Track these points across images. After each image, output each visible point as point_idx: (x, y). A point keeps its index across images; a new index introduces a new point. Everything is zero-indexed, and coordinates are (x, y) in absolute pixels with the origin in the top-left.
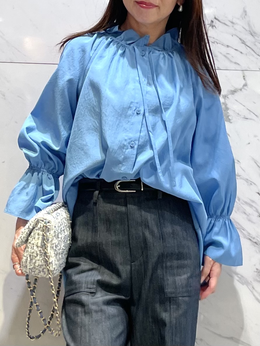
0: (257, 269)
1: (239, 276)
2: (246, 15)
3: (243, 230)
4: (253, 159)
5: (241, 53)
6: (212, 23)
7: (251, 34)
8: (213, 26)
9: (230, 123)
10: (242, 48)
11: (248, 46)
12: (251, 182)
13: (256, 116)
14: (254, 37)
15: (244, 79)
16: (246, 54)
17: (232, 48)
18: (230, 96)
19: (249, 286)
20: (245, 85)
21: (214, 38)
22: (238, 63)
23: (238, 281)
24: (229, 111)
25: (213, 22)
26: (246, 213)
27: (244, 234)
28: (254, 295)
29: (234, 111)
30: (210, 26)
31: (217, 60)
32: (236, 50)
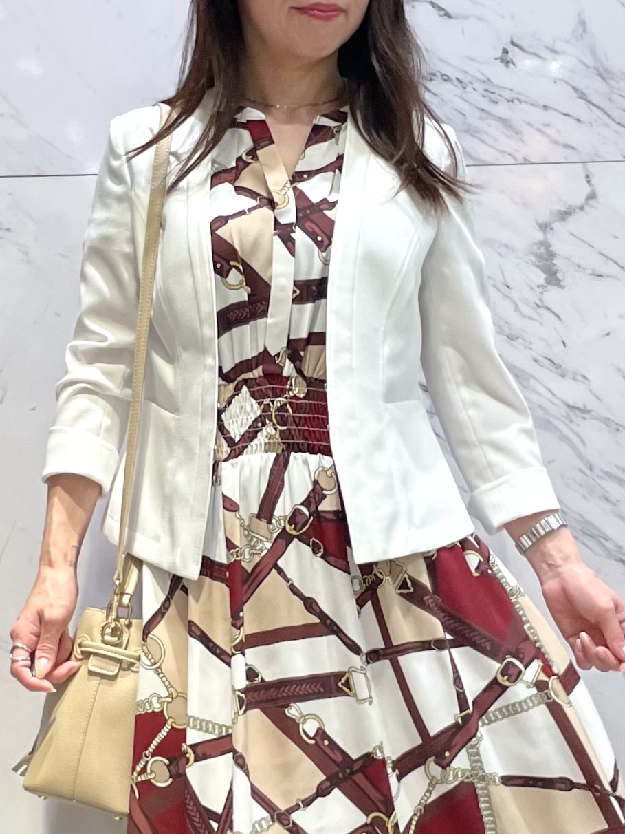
2: (585, 30)
3: (605, 539)
5: (579, 121)
6: (505, 54)
7: (600, 75)
8: (508, 62)
9: (560, 289)
10: (580, 109)
11: (594, 105)
12: (617, 424)
13: (622, 267)
14: (606, 81)
15: (589, 182)
16: (591, 123)
17: (555, 110)
18: (556, 225)
20: (592, 196)
21: (511, 90)
22: (574, 145)
24: (555, 262)
25: (507, 52)
27: (606, 548)
29: (568, 259)
30: (502, 62)
31: (522, 141)
32: (565, 115)
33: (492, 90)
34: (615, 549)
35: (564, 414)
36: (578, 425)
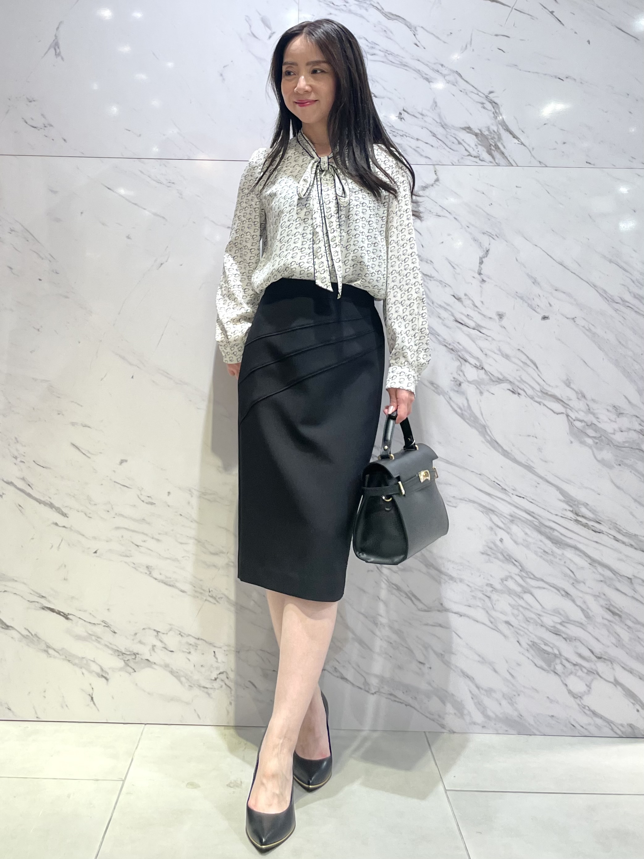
0: (454, 378)
1: (435, 386)
2: (436, 106)
4: (447, 259)
5: (432, 146)
7: (442, 126)
8: (401, 118)
9: (421, 221)
10: (432, 141)
11: (439, 139)
12: (446, 284)
13: (450, 213)
14: (445, 130)
15: (436, 174)
16: (437, 147)
17: (422, 141)
18: (421, 192)
19: (446, 397)
20: (437, 180)
21: (403, 131)
22: (429, 157)
23: (434, 391)
24: (419, 209)
25: (401, 114)
26: (441, 316)
27: (439, 340)
28: (451, 406)
29: (425, 208)
30: (399, 118)
32: (426, 143)
33: (394, 130)
34: (442, 340)
36: (428, 283)
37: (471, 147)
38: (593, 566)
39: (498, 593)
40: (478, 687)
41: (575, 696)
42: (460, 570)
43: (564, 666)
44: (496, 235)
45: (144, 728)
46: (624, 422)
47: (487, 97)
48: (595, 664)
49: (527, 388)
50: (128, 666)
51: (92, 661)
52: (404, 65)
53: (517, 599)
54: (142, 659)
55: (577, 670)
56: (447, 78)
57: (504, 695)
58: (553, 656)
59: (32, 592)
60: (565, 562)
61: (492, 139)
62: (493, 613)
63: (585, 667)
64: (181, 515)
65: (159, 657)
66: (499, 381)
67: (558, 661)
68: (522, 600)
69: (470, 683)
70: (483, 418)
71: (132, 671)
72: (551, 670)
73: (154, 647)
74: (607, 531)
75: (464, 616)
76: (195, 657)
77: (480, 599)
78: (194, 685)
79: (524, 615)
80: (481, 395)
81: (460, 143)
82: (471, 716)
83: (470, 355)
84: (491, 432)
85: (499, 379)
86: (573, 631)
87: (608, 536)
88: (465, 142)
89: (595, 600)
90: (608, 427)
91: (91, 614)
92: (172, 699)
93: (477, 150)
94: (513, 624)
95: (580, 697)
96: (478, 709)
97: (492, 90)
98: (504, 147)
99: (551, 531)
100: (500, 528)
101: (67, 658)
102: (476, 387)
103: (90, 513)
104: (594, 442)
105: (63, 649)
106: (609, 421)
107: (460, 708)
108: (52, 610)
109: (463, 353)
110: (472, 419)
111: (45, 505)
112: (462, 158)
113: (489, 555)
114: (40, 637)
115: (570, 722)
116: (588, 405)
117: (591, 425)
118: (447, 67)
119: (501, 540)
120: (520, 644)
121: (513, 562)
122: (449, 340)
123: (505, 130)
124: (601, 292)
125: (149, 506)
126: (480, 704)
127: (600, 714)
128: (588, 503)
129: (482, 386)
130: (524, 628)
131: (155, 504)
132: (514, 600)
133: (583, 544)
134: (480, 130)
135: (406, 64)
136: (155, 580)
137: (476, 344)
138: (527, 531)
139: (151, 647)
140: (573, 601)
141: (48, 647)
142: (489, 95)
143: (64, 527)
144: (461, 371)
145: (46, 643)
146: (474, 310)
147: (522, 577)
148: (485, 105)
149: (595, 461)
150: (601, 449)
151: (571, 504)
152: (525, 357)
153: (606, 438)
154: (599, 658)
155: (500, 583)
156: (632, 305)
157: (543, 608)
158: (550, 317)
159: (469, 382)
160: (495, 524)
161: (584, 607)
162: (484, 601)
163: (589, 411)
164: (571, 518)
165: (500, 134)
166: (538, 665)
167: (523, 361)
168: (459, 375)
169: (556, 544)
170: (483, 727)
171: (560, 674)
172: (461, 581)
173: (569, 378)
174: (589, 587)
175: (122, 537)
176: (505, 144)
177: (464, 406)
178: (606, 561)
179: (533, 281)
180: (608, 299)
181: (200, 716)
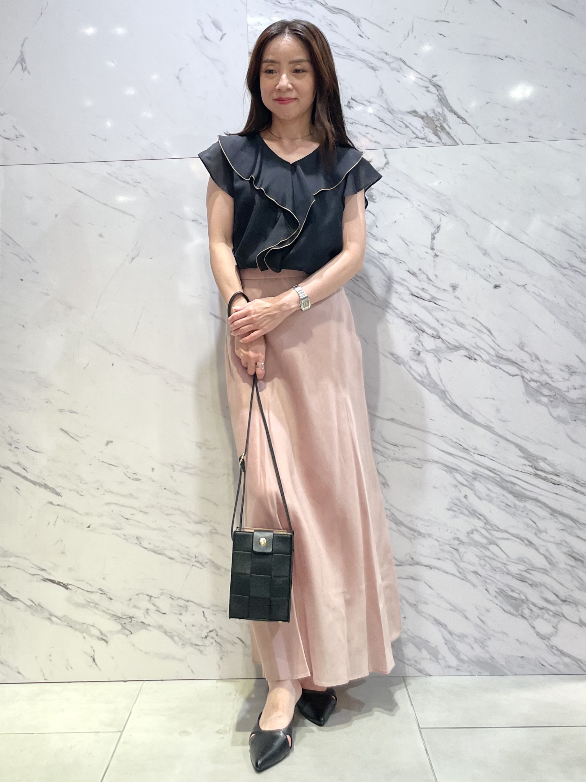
0: (413, 348)
1: (396, 357)
2: (383, 93)
4: (400, 237)
5: (381, 131)
7: (390, 112)
8: (350, 107)
10: (381, 126)
11: (388, 125)
12: (401, 260)
13: (401, 193)
14: (393, 115)
15: (386, 157)
16: (386, 132)
17: (371, 127)
19: (406, 366)
20: (387, 163)
21: (352, 119)
22: (378, 141)
23: (394, 361)
25: (350, 103)
26: (398, 291)
27: (396, 313)
28: (412, 375)
30: (347, 107)
31: (357, 140)
32: (375, 129)
34: (401, 314)
35: (378, 256)
36: (384, 261)
37: (418, 130)
38: (554, 516)
39: (466, 546)
40: (451, 633)
41: (543, 637)
42: (428, 526)
43: (531, 610)
44: (446, 212)
45: (142, 685)
46: (577, 380)
47: (430, 81)
48: (560, 607)
49: (482, 353)
50: (125, 628)
51: (92, 626)
52: (350, 56)
53: (484, 551)
54: (137, 622)
55: (544, 614)
56: (393, 65)
57: (475, 640)
58: (520, 601)
59: (33, 566)
60: (527, 514)
61: (437, 120)
62: (461, 564)
63: (551, 611)
64: (165, 489)
65: (153, 619)
66: (456, 348)
67: (525, 606)
68: (488, 550)
69: (443, 630)
70: (442, 384)
71: (129, 633)
72: (519, 615)
73: (148, 611)
74: (566, 483)
75: (434, 568)
76: (187, 618)
77: (448, 552)
78: (187, 643)
79: (490, 564)
80: (439, 363)
81: (407, 127)
82: (446, 661)
83: (428, 326)
84: (450, 397)
85: (456, 346)
86: (537, 577)
87: (566, 487)
88: (412, 125)
89: (557, 548)
90: (562, 386)
91: (88, 583)
92: (167, 657)
93: (423, 132)
94: (480, 574)
95: (549, 638)
96: (452, 654)
97: (434, 74)
98: (450, 127)
99: (513, 486)
100: (464, 485)
101: (69, 625)
102: (434, 356)
103: (81, 492)
104: (549, 400)
105: (65, 616)
106: (563, 380)
107: (435, 654)
108: (53, 581)
109: (420, 324)
110: (432, 385)
111: (40, 486)
112: (410, 141)
113: (454, 511)
114: (42, 606)
115: (539, 662)
116: (542, 366)
117: (545, 384)
118: (391, 55)
119: (466, 497)
120: (488, 592)
121: (477, 516)
122: (406, 313)
123: (449, 111)
124: (549, 258)
125: (136, 482)
126: (454, 649)
127: (568, 654)
128: (547, 458)
129: (440, 354)
130: (491, 576)
131: (140, 480)
132: (481, 551)
133: (543, 496)
134: (426, 113)
135: (352, 55)
136: (144, 549)
137: (432, 316)
138: (490, 486)
139: (145, 611)
140: (537, 550)
141: (51, 615)
142: (433, 79)
143: (58, 505)
144: (419, 341)
145: (49, 612)
146: (428, 283)
147: (487, 530)
148: (429, 89)
149: (552, 418)
150: (557, 407)
151: (531, 460)
152: (480, 325)
153: (561, 396)
154: (564, 601)
155: (466, 536)
156: (580, 269)
157: (508, 557)
158: (501, 285)
159: (427, 351)
160: (458, 482)
161: (547, 555)
162: (452, 554)
163: (543, 371)
164: (531, 472)
165: (445, 115)
166: (507, 611)
167: (478, 328)
168: (418, 345)
169: (518, 497)
170: (457, 670)
171: (528, 618)
172: (430, 535)
173: (522, 342)
174: (551, 536)
175: (112, 511)
176: (451, 125)
177: (423, 374)
178: (566, 511)
179: (484, 253)
180: (556, 264)
181: (194, 672)
